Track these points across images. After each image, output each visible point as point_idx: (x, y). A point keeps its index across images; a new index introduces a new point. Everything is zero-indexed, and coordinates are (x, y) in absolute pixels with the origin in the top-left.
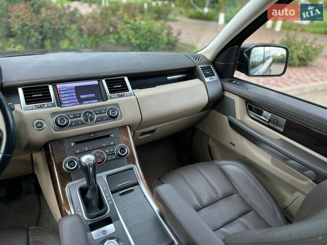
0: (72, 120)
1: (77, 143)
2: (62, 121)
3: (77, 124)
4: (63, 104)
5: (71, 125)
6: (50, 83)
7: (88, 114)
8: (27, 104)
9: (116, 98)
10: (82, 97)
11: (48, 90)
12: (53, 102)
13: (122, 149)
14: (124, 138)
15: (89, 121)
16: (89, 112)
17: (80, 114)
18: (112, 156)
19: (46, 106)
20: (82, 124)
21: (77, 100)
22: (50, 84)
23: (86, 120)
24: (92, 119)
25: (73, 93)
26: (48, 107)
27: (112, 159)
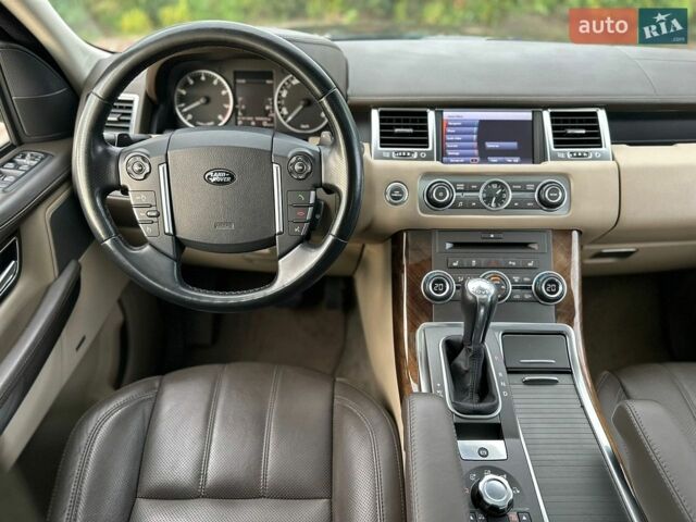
0: (460, 194)
1: (456, 245)
2: (441, 194)
3: (468, 206)
4: (447, 156)
5: (455, 207)
6: (432, 106)
7: (495, 186)
8: (381, 146)
9: (566, 159)
10: (489, 145)
11: (426, 121)
12: (430, 149)
13: (553, 282)
14: (562, 258)
15: (493, 204)
16: (498, 183)
17: (480, 185)
18: (524, 291)
19: (415, 156)
20: (479, 207)
21: (476, 152)
22: (432, 108)
23: (488, 200)
24: (500, 200)
25: (472, 133)
26: (419, 158)
27: (523, 301)
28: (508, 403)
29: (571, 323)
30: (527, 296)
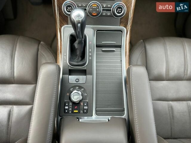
13: (120, 8)
18: (108, 12)
27: (106, 16)
28: (91, 62)
29: (126, 26)
30: (109, 14)
